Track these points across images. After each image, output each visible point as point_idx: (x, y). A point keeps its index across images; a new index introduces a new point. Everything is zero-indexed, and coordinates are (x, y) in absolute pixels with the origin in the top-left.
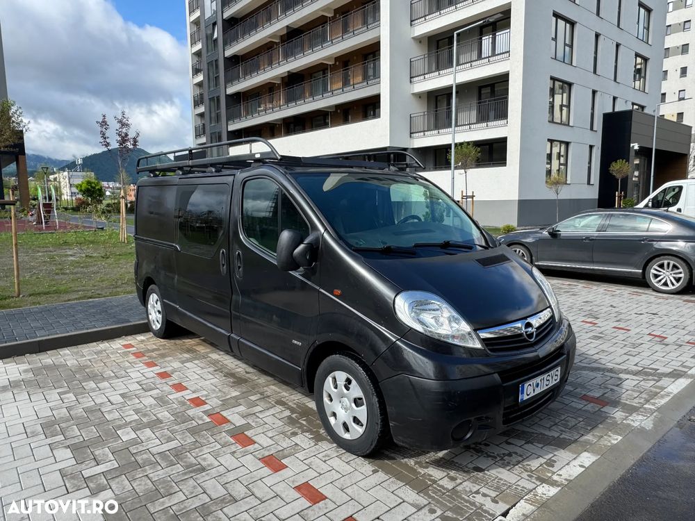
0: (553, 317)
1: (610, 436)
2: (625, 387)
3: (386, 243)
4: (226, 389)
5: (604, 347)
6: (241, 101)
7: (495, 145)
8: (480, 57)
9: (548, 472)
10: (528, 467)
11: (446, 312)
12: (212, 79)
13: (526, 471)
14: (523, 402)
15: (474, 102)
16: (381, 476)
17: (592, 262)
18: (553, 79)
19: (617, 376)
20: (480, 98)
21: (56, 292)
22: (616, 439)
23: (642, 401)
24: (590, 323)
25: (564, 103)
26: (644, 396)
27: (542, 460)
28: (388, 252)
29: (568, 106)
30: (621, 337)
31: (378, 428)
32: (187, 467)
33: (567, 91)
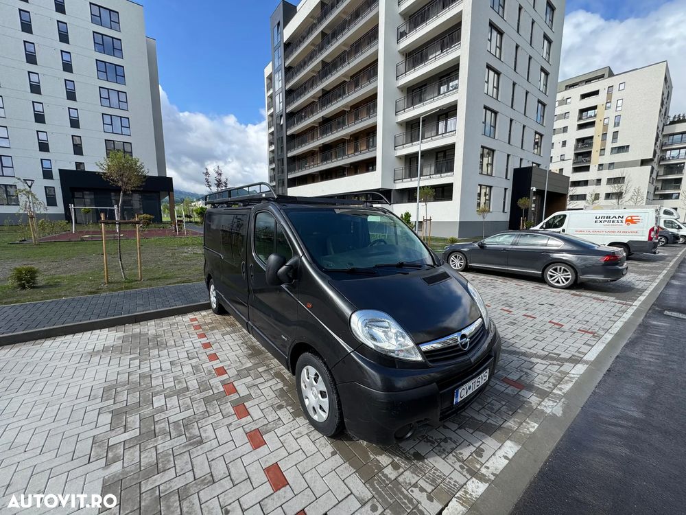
0: (483, 325)
1: (528, 423)
2: (536, 371)
3: (352, 265)
4: (245, 360)
5: (517, 332)
6: (296, 161)
7: (445, 188)
8: (437, 134)
9: (478, 463)
10: (460, 456)
11: (395, 328)
12: (280, 148)
13: (459, 461)
14: (457, 403)
15: (433, 162)
16: (338, 459)
17: (507, 265)
18: (483, 147)
19: (530, 360)
20: (437, 159)
21: (165, 278)
22: (533, 427)
23: (551, 385)
24: (507, 311)
25: (490, 162)
26: (552, 380)
27: (473, 449)
28: (354, 273)
29: (492, 164)
30: (530, 324)
31: (337, 420)
32: (191, 438)
33: (491, 155)
